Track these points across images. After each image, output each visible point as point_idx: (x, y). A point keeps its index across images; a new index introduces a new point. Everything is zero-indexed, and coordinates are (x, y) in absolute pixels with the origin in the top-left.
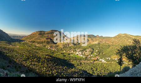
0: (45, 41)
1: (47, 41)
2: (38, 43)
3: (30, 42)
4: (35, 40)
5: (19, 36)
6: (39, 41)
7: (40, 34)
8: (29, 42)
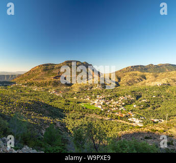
0: (50, 82)
1: (55, 82)
2: (39, 85)
3: (25, 85)
4: (34, 81)
5: (12, 76)
6: (40, 82)
7: (45, 70)
8: (23, 84)
